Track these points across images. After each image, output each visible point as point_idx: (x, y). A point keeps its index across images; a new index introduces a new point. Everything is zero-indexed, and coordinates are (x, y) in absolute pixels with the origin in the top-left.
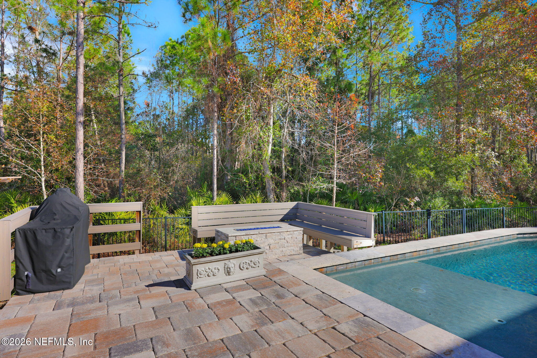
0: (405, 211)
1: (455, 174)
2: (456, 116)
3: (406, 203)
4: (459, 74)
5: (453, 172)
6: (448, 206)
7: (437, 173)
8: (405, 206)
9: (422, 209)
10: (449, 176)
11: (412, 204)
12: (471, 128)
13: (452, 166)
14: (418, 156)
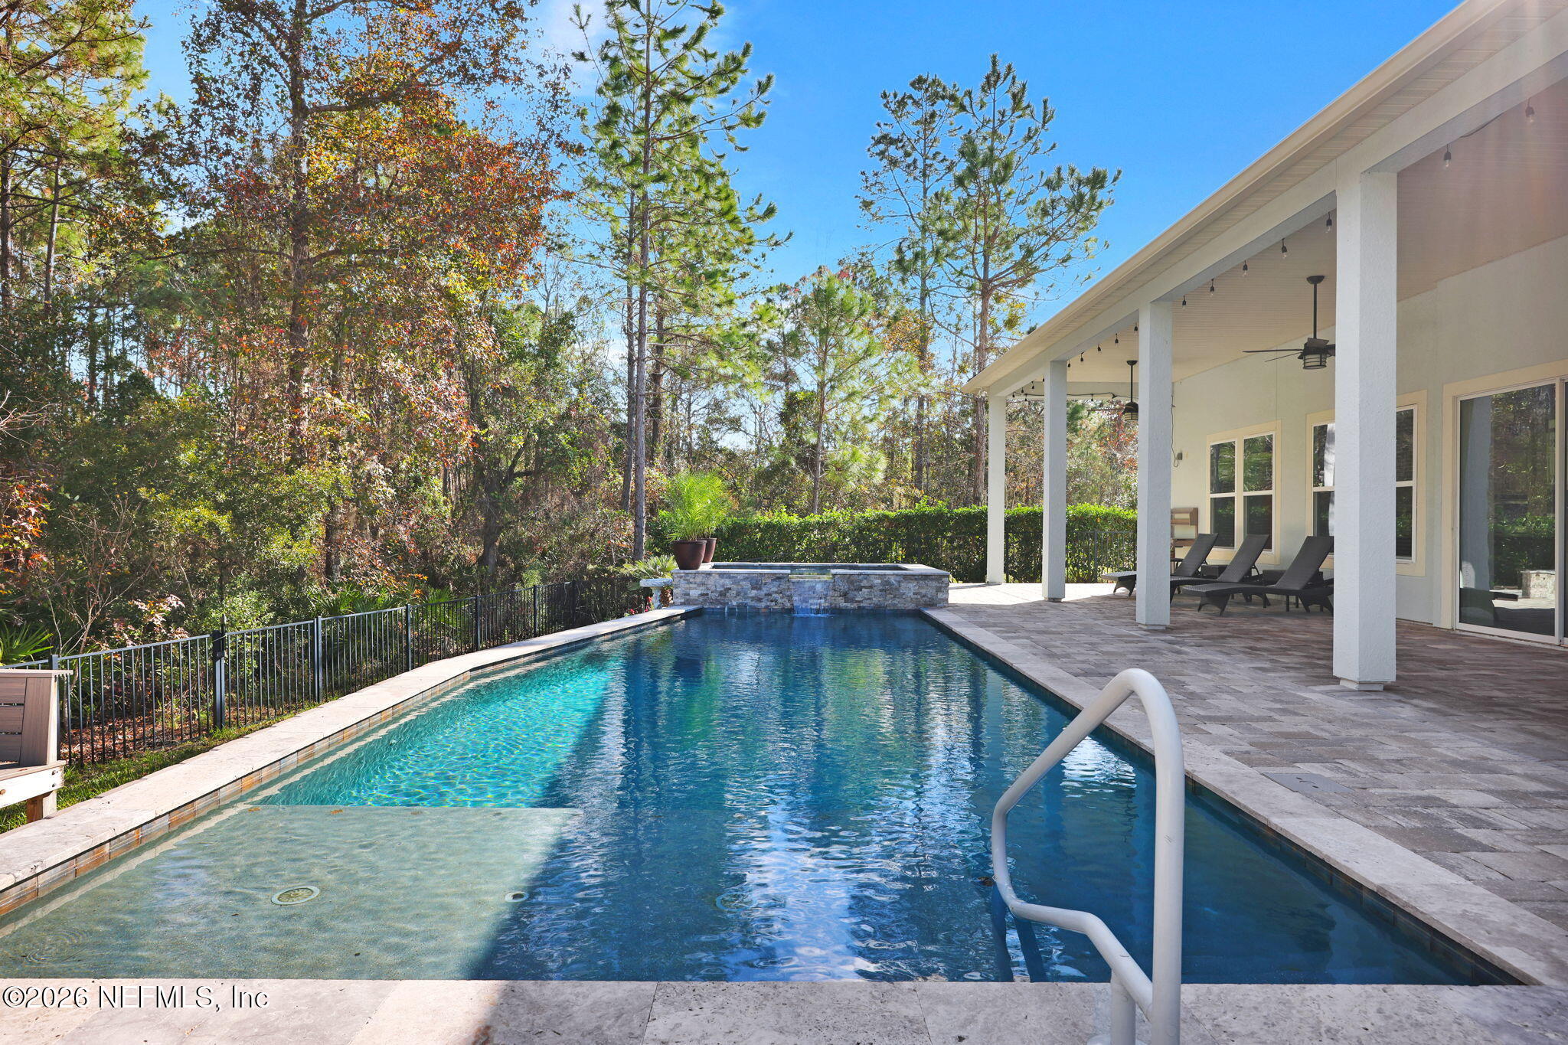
0: (130, 645)
1: (290, 522)
2: (292, 358)
3: (135, 618)
4: (300, 241)
5: (283, 516)
6: (271, 615)
7: (238, 520)
8: (130, 627)
9: (191, 633)
10: (273, 527)
11: (158, 619)
12: (329, 395)
13: (282, 499)
14: (176, 464)
